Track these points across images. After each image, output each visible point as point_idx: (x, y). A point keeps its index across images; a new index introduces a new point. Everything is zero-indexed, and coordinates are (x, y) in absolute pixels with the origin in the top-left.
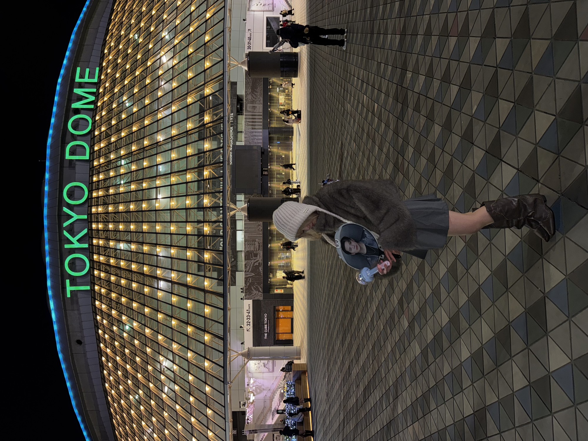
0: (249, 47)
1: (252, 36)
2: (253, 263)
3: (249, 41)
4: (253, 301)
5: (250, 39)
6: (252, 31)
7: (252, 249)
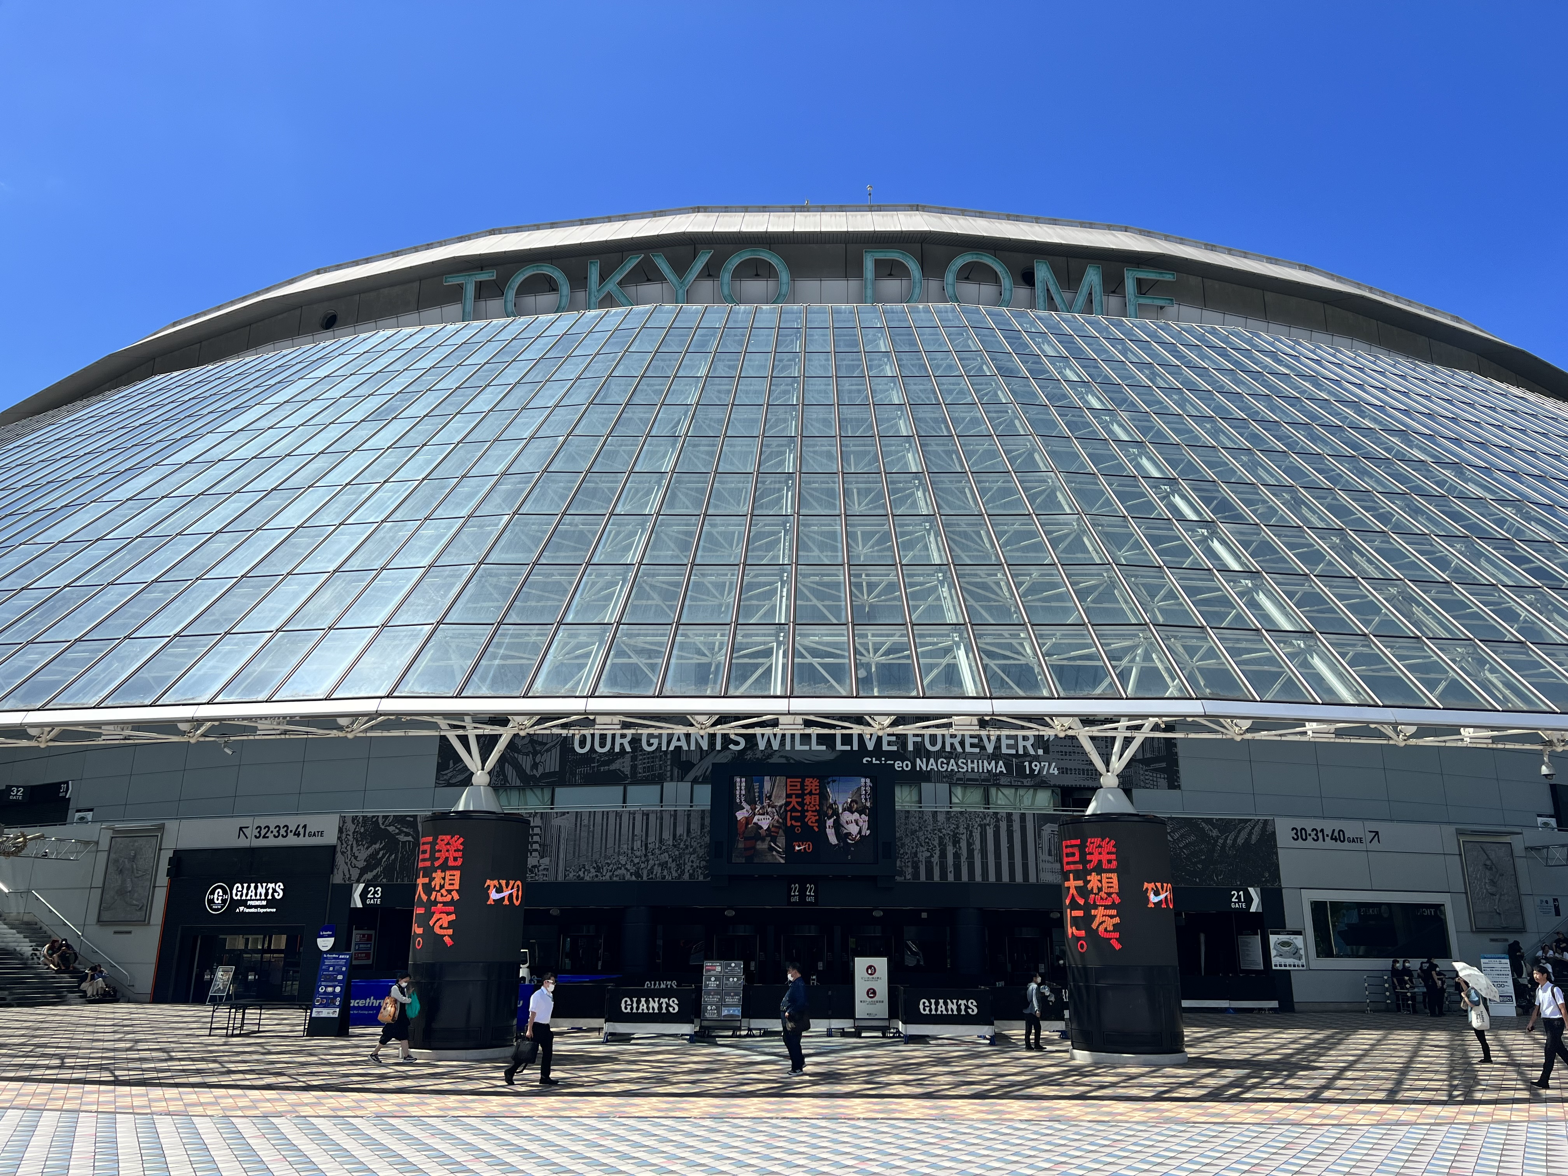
0: (1300, 834)
1: (1353, 846)
3: (1328, 831)
4: (334, 847)
5: (1338, 837)
6: (1371, 847)
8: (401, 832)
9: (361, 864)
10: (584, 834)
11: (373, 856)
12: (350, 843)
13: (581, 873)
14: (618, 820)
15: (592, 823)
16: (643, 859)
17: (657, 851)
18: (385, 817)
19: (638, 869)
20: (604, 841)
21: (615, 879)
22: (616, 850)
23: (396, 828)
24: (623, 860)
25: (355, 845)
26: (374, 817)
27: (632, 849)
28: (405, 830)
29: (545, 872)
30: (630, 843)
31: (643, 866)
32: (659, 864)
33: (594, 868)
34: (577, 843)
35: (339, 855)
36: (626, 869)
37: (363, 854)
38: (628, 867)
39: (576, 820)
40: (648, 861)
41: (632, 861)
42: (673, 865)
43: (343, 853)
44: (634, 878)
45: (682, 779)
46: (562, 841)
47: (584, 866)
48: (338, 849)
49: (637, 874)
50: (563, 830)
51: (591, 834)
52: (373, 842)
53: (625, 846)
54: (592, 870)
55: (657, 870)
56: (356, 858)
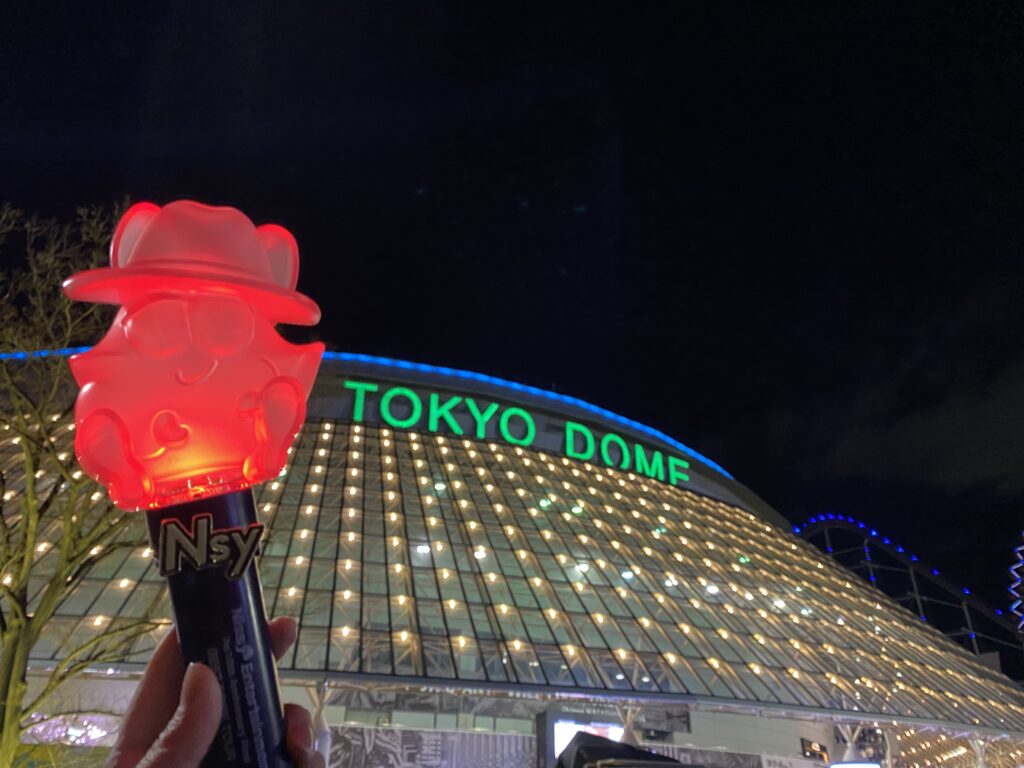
2: (394, 750)
7: (426, 750)
8: (353, 738)
10: (467, 747)
15: (471, 740)
16: (501, 764)
17: (508, 760)
30: (494, 754)
34: (463, 752)
39: (462, 738)
41: (495, 765)
45: (469, 711)
46: (454, 750)
53: (491, 756)
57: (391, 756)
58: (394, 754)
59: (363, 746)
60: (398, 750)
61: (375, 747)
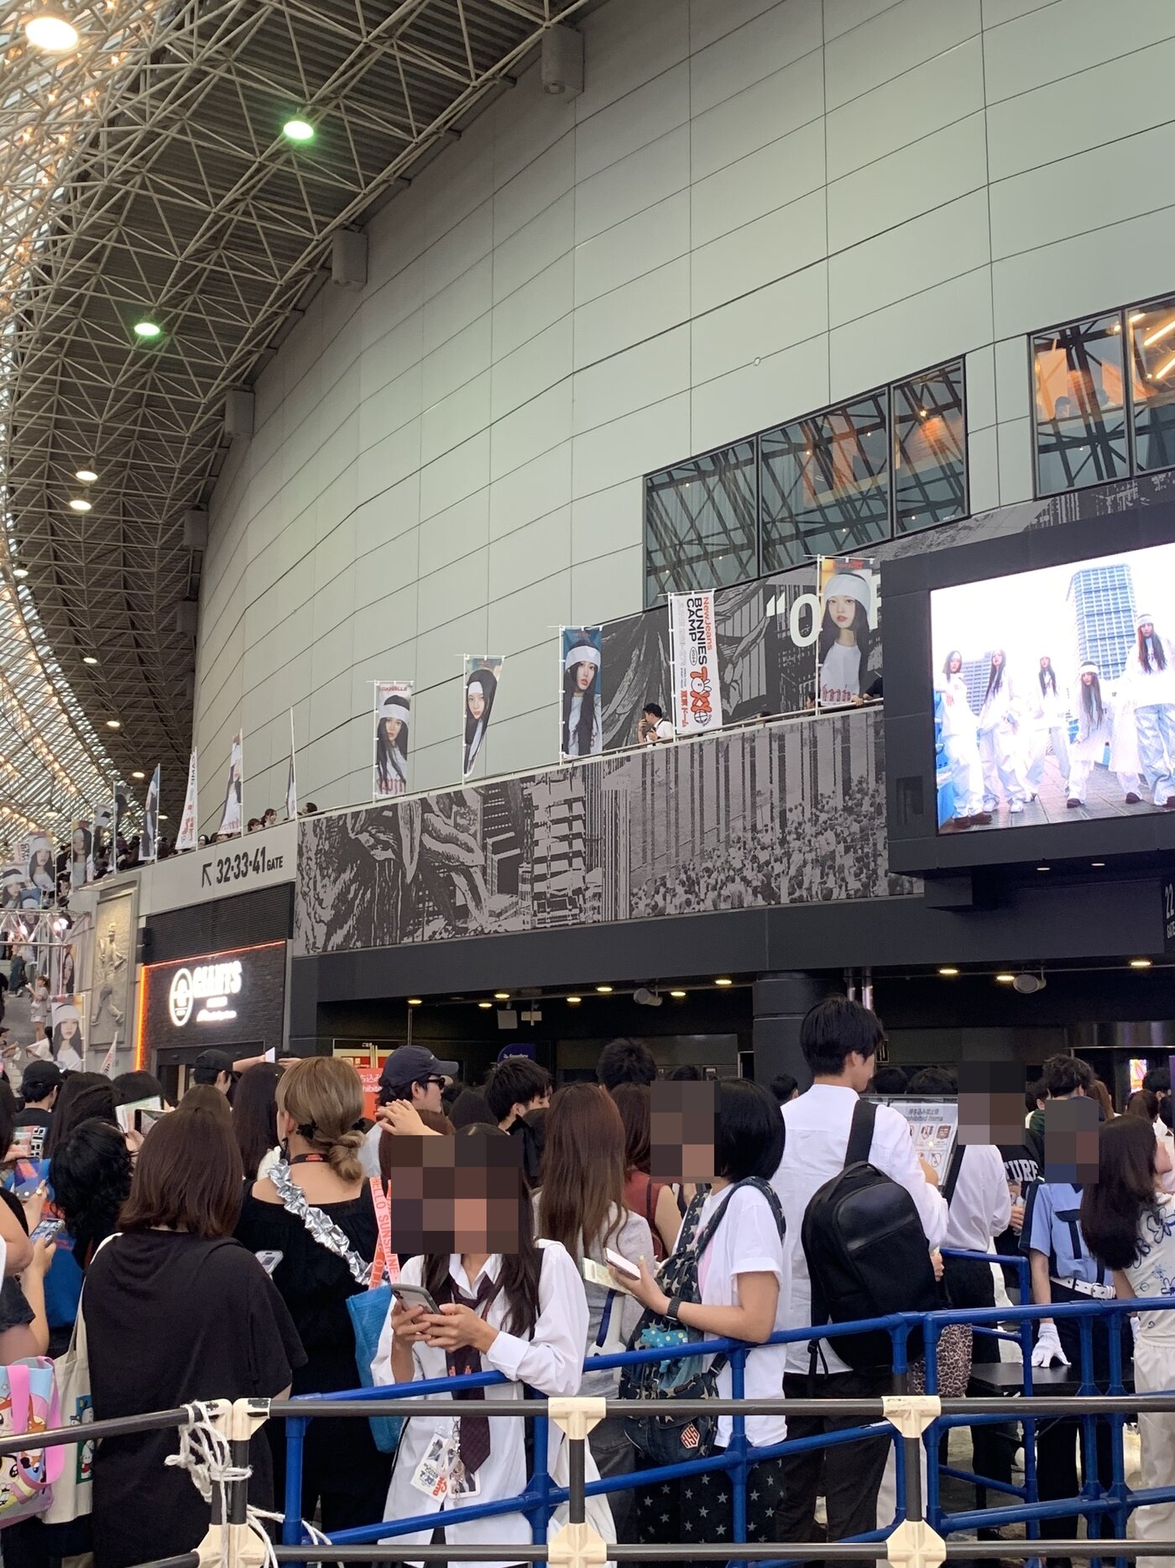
2: (467, 859)
4: (294, 885)
8: (377, 842)
9: (327, 914)
10: (660, 805)
11: (342, 897)
12: (312, 875)
13: (659, 898)
14: (722, 760)
15: (672, 778)
16: (778, 851)
17: (809, 829)
18: (356, 815)
19: (768, 876)
20: (697, 817)
21: (723, 906)
22: (722, 838)
23: (371, 835)
24: (736, 857)
25: (319, 878)
26: (340, 817)
27: (754, 828)
28: (382, 837)
29: (596, 903)
30: (748, 813)
31: (778, 868)
32: (816, 862)
33: (683, 884)
34: (649, 827)
35: (299, 900)
36: (744, 879)
37: (330, 895)
38: (749, 874)
39: (644, 775)
40: (788, 855)
41: (755, 858)
42: (848, 861)
43: (305, 894)
44: (760, 902)
46: (622, 827)
47: (664, 885)
48: (298, 889)
49: (768, 891)
50: (622, 802)
51: (672, 803)
52: (340, 870)
53: (739, 824)
54: (680, 890)
55: (812, 875)
56: (321, 902)
57: (460, 881)
58: (465, 871)
59: (399, 863)
60: (475, 859)
61: (426, 859)
